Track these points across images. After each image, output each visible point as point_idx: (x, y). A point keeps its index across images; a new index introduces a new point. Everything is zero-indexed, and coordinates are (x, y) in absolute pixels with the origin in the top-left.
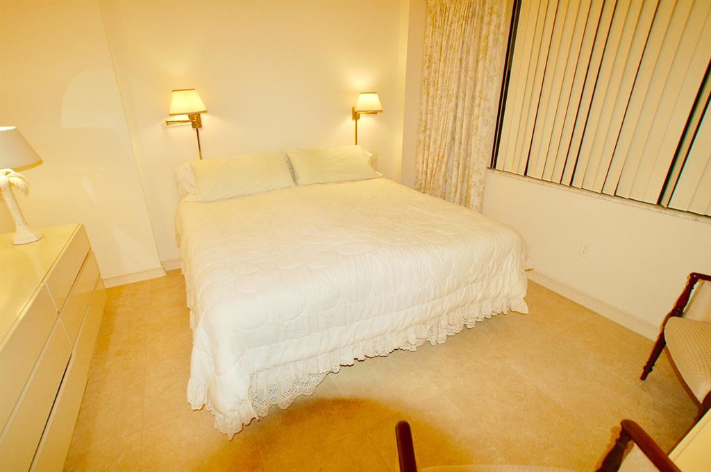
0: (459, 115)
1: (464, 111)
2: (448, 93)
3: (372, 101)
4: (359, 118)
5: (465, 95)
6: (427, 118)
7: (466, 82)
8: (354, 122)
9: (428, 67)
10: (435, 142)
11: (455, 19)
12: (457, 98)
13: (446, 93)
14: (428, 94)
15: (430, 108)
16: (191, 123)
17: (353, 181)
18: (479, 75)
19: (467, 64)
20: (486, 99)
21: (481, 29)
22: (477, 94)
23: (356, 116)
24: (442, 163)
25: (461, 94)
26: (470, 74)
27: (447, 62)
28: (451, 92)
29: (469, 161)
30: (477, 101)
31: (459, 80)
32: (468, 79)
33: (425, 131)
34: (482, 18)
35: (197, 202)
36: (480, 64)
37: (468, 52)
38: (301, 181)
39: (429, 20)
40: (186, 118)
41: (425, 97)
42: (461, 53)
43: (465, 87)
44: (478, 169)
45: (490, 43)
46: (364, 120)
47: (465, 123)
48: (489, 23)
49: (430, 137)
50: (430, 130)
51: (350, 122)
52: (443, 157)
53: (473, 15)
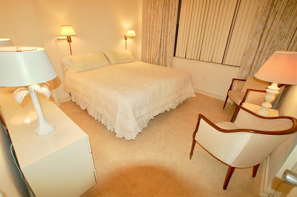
0: (162, 39)
1: (164, 37)
2: (158, 31)
3: (132, 33)
4: (127, 39)
5: (164, 32)
6: (150, 40)
7: (164, 27)
8: (125, 41)
9: (150, 21)
10: (153, 48)
11: (160, 5)
12: (161, 33)
13: (157, 31)
14: (150, 31)
15: (151, 36)
16: (67, 40)
17: (129, 62)
18: (169, 25)
19: (165, 21)
20: (172, 34)
21: (169, 10)
22: (169, 31)
23: (126, 39)
24: (157, 55)
25: (163, 31)
26: (166, 24)
27: (157, 20)
28: (159, 31)
29: (167, 54)
30: (169, 34)
31: (162, 26)
32: (165, 26)
33: (149, 44)
34: (169, 6)
35: (75, 72)
36: (169, 22)
37: (165, 17)
38: (112, 63)
39: (149, 4)
40: (66, 38)
41: (148, 32)
42: (163, 17)
43: (164, 29)
44: (170, 57)
45: (173, 14)
46: (128, 40)
47: (164, 41)
48: (172, 8)
49: (151, 46)
50: (151, 44)
51: (124, 41)
52: (157, 53)
53: (166, 5)
